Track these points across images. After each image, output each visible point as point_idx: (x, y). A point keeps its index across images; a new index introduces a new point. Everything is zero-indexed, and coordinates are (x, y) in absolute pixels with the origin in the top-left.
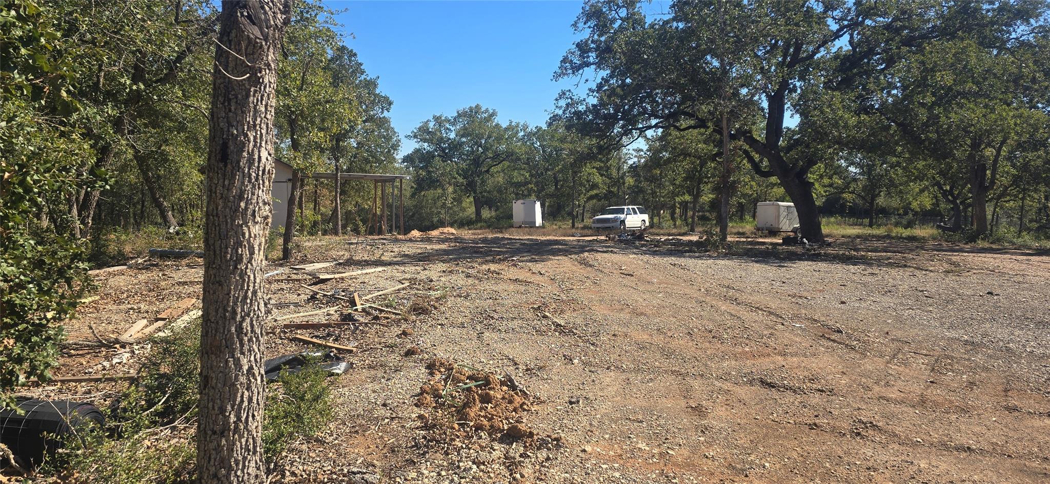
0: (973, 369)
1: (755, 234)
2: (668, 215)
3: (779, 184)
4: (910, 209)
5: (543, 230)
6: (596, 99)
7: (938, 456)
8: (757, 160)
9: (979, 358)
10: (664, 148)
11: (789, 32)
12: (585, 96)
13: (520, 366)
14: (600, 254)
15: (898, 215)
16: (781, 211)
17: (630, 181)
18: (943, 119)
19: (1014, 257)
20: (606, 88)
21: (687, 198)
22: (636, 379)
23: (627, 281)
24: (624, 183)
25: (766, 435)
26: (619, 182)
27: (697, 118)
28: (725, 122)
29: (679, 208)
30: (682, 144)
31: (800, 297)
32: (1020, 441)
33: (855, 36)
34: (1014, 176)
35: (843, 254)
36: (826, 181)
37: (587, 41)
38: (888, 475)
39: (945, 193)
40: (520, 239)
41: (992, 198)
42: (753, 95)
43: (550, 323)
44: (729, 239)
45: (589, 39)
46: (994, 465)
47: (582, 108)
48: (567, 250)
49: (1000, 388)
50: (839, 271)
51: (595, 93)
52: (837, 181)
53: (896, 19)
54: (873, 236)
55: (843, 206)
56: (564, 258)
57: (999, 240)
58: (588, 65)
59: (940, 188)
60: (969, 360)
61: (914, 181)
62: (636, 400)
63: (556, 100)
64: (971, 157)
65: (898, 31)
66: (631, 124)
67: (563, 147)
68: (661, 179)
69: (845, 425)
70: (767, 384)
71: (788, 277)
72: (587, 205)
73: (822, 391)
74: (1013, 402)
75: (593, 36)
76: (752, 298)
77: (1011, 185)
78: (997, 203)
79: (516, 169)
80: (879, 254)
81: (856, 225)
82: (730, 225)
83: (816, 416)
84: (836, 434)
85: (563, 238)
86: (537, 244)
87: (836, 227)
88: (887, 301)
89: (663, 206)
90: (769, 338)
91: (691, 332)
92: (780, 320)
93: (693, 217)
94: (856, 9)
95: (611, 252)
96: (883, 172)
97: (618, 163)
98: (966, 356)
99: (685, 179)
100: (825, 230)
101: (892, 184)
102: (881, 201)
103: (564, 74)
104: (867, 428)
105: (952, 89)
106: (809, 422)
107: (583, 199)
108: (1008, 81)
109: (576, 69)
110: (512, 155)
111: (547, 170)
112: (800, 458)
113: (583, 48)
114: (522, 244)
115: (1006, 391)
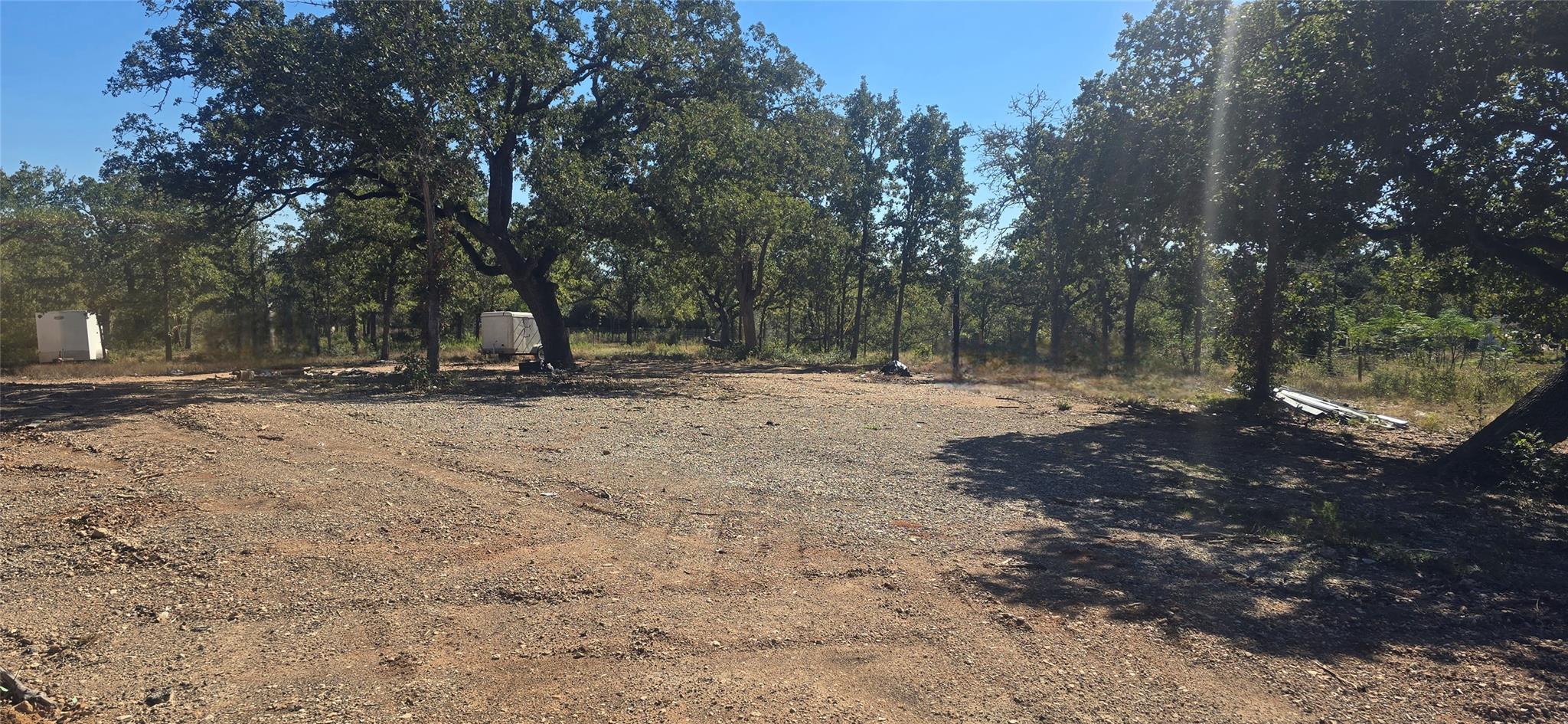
0: (763, 527)
1: (480, 359)
2: (344, 334)
3: (511, 286)
4: (673, 319)
5: (104, 366)
6: (198, 134)
7: (740, 662)
8: (478, 250)
9: (768, 511)
10: (330, 226)
11: (513, 62)
12: (177, 129)
13: (34, 647)
14: (219, 405)
15: (660, 327)
16: (516, 325)
17: (273, 278)
18: (706, 202)
19: (785, 376)
20: (217, 116)
21: (374, 306)
22: (285, 629)
23: (271, 449)
24: (263, 282)
25: (512, 683)
26: (254, 279)
27: (382, 181)
28: (426, 189)
29: (361, 322)
30: (360, 221)
31: (549, 450)
32: (826, 618)
33: (599, 81)
34: (780, 278)
35: (601, 383)
36: (573, 282)
37: (174, 31)
38: (683, 708)
39: (711, 299)
40: (51, 386)
41: (759, 305)
42: (467, 152)
43: (109, 547)
44: (442, 368)
45: (177, 28)
46: (804, 659)
47: (171, 148)
48: (150, 402)
49: (795, 547)
50: (597, 406)
51: (196, 125)
52: (588, 283)
53: (648, 66)
54: (634, 356)
55: (595, 316)
56: (145, 416)
57: (768, 356)
58: (180, 73)
59: (706, 293)
60: (758, 514)
61: (676, 283)
62: (286, 670)
63: (118, 130)
64: (737, 253)
65: (650, 82)
66: (267, 184)
67: (140, 215)
68: (328, 276)
69: (623, 641)
70: (510, 596)
71: (531, 421)
72: (195, 319)
73: (588, 592)
74: (812, 565)
75: (186, 25)
76: (481, 460)
77: (778, 290)
78: (764, 311)
79: (41, 253)
80: (644, 380)
81: (611, 342)
82: (443, 347)
83: (583, 635)
84: (612, 658)
85: (147, 379)
86: (87, 394)
87: (588, 345)
88: (660, 444)
89: (335, 320)
90: (509, 519)
91: (387, 528)
92: (523, 489)
93: (384, 336)
94: (599, 44)
95: (242, 400)
96: (640, 272)
97: (251, 248)
98: (754, 510)
99: (369, 277)
100: (575, 350)
101: (651, 288)
102: (640, 309)
103: (131, 85)
104: (651, 639)
105: (715, 165)
106: (573, 647)
107: (185, 310)
108: (772, 161)
109: (155, 78)
110: (31, 227)
111: (111, 256)
112: (564, 711)
113: (166, 42)
114: (53, 395)
115: (801, 550)
